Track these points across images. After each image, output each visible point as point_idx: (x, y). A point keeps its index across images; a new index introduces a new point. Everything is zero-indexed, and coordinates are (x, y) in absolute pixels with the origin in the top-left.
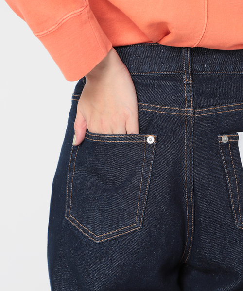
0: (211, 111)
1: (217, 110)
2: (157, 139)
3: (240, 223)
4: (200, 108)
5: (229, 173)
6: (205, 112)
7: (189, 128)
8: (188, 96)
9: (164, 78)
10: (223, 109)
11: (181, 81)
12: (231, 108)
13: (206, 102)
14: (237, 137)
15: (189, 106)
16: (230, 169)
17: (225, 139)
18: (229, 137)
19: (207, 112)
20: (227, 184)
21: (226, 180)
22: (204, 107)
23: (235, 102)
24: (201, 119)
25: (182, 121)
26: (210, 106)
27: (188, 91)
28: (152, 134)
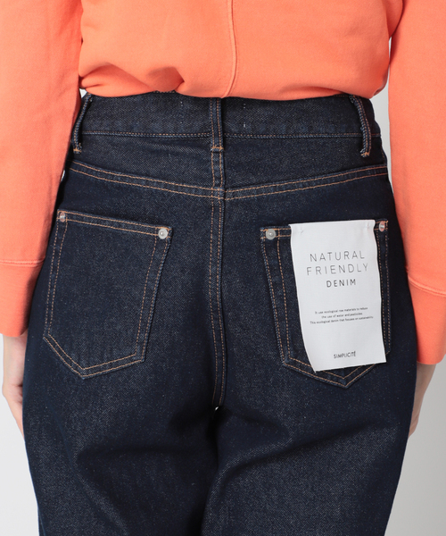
0: (250, 193)
1: (258, 192)
2: (172, 234)
3: (288, 359)
4: (233, 187)
5: (274, 284)
6: (241, 194)
7: (216, 217)
8: (216, 171)
9: (182, 142)
10: (267, 190)
11: (207, 148)
12: (280, 189)
13: (243, 180)
14: (290, 232)
15: (218, 185)
16: (277, 278)
17: (270, 234)
18: (277, 231)
19: (243, 193)
20: (271, 301)
21: (269, 295)
22: (240, 187)
23: (288, 180)
24: (236, 203)
25: (207, 207)
26: (248, 185)
27: (217, 163)
28: (166, 225)
